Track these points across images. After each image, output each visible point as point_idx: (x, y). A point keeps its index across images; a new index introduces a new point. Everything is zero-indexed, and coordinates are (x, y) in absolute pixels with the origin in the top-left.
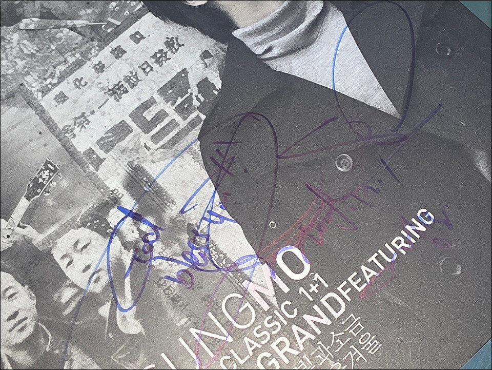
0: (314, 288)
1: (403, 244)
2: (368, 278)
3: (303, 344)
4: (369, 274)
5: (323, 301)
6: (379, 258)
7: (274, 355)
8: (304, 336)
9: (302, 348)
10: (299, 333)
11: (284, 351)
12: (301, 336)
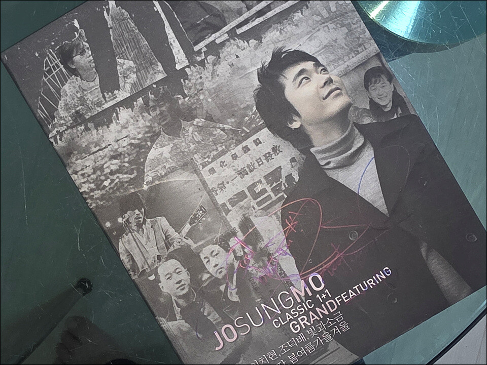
0: (324, 296)
1: (372, 283)
2: (351, 296)
3: (313, 321)
4: (352, 294)
5: (327, 303)
6: (359, 288)
7: (299, 323)
8: (314, 317)
9: (312, 323)
10: (312, 315)
11: (304, 322)
12: (313, 317)
